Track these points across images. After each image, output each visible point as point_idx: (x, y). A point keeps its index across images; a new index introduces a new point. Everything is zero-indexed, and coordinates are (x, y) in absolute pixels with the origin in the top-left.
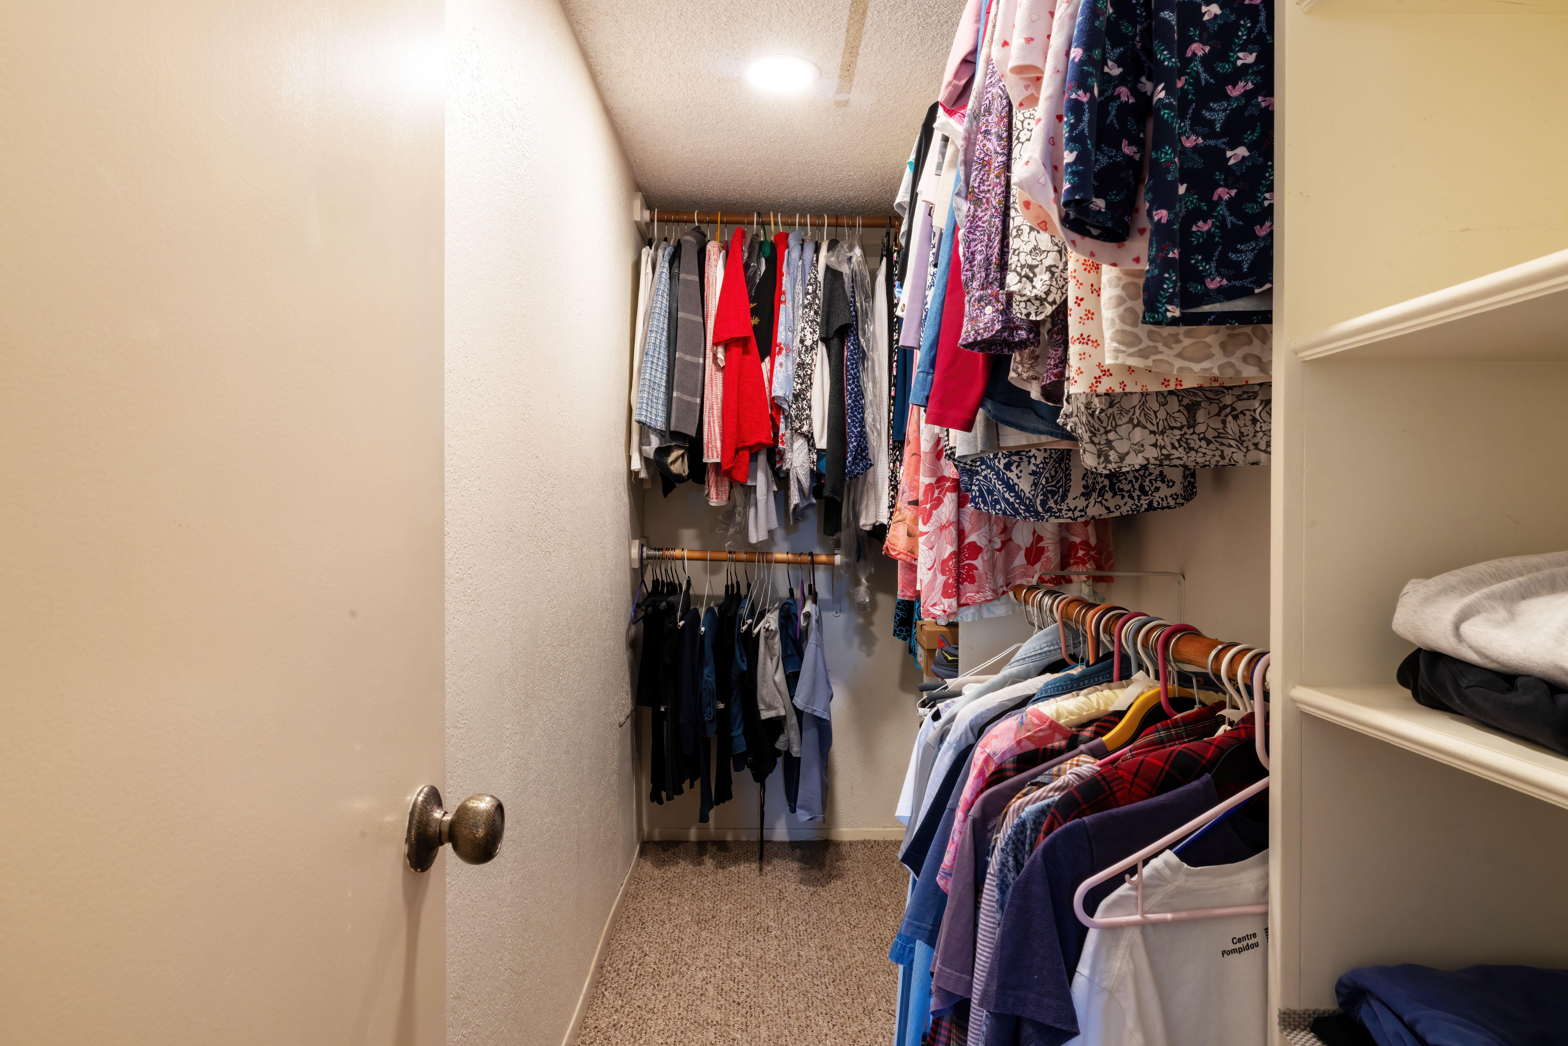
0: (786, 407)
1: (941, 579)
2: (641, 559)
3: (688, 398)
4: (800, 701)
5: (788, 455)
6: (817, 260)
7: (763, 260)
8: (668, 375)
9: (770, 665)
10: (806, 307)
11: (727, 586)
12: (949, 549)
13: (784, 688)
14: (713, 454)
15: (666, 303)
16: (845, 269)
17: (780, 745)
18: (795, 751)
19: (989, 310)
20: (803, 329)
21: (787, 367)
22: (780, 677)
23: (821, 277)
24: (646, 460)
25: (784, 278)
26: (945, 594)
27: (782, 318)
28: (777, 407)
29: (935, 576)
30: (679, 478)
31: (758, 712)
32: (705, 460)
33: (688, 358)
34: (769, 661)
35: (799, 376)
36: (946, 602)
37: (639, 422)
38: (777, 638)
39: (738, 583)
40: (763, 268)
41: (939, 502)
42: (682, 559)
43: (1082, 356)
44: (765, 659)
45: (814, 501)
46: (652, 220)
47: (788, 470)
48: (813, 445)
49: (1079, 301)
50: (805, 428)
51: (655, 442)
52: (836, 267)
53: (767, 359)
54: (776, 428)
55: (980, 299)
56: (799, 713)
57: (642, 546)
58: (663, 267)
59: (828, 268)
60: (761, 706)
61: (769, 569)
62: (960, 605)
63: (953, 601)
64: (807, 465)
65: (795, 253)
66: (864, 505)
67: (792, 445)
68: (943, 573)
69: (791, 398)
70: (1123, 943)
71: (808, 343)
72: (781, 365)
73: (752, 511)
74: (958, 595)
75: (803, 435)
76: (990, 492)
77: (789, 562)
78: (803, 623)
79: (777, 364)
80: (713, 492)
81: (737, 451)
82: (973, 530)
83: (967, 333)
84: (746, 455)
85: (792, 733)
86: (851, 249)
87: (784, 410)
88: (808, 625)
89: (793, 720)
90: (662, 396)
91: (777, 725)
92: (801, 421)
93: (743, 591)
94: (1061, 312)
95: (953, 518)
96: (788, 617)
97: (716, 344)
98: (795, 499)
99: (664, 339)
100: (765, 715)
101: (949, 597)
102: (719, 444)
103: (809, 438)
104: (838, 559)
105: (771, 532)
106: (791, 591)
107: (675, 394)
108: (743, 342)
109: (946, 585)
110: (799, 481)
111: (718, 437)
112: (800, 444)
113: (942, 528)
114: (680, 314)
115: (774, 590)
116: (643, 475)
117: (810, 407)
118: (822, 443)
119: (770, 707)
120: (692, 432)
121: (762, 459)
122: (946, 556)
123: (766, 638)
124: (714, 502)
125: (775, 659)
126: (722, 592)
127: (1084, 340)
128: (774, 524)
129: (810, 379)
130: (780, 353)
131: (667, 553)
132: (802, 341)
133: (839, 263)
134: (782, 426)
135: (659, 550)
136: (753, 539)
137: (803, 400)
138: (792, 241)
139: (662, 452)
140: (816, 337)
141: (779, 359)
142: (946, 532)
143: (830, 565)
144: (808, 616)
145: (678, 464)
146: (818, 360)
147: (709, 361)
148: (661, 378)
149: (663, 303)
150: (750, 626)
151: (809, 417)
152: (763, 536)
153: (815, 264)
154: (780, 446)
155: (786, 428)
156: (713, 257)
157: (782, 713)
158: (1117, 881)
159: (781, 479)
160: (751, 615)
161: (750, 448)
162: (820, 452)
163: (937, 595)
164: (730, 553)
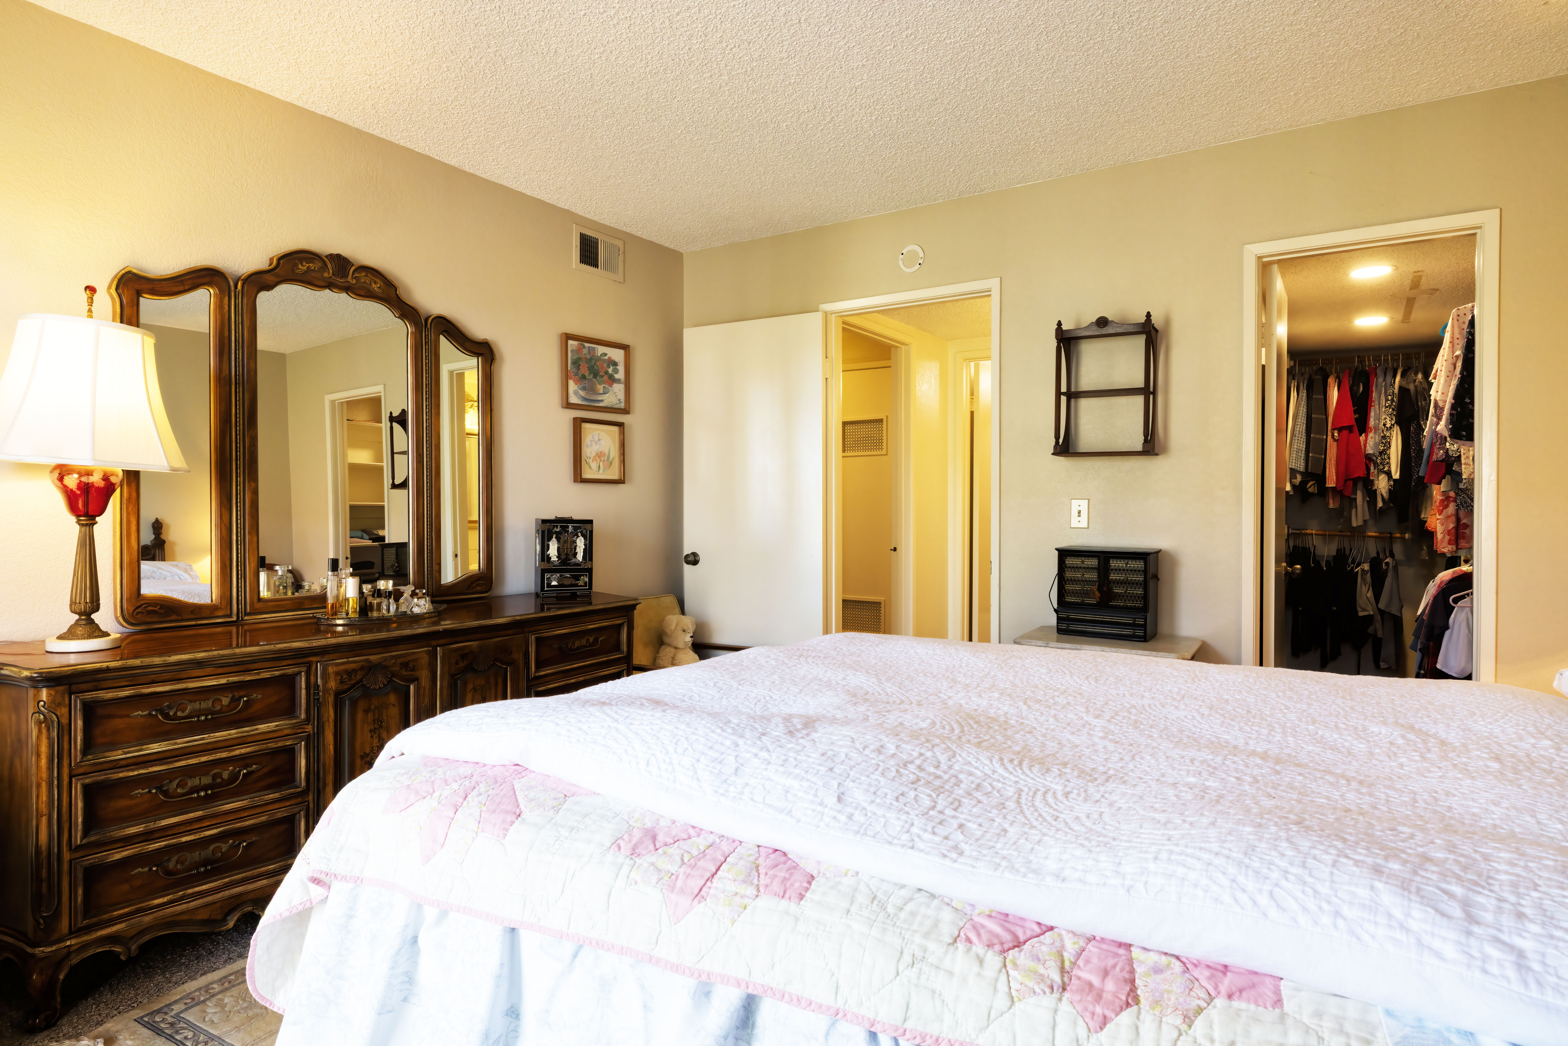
0: (1374, 458)
1: (1447, 537)
2: (1288, 534)
3: (1318, 456)
4: (1382, 605)
5: (1376, 482)
6: (1394, 382)
7: (1361, 385)
8: (1306, 445)
9: (1365, 589)
10: (1387, 407)
11: (1338, 550)
12: (1452, 526)
13: (1373, 600)
14: (1331, 482)
15: (1305, 410)
16: (1411, 387)
17: (1371, 630)
18: (1380, 634)
19: (1441, 451)
20: (1386, 418)
21: (1375, 439)
22: (1370, 594)
23: (1396, 391)
24: (1293, 486)
25: (1374, 394)
26: (1449, 543)
27: (1372, 414)
28: (1369, 458)
29: (1444, 537)
30: (1312, 494)
31: (1357, 612)
32: (1327, 485)
33: (1318, 436)
34: (1364, 586)
35: (1383, 443)
36: (1450, 547)
37: (1291, 469)
38: (1369, 575)
39: (1344, 548)
40: (1361, 389)
41: (1447, 506)
42: (1312, 534)
43: (1465, 468)
44: (1361, 586)
45: (1392, 505)
46: (1295, 365)
47: (1376, 490)
48: (1391, 477)
49: (1464, 454)
50: (1386, 469)
51: (1299, 478)
52: (1406, 386)
53: (1363, 435)
54: (1368, 469)
55: (1439, 448)
56: (1381, 612)
57: (1288, 528)
58: (1304, 394)
59: (1400, 388)
60: (1359, 609)
61: (1364, 541)
62: (1458, 549)
63: (1454, 547)
64: (1387, 487)
65: (1381, 380)
66: (1424, 507)
67: (1378, 477)
68: (1449, 535)
69: (1378, 454)
70: (1465, 612)
71: (1388, 425)
72: (1372, 438)
73: (1354, 511)
74: (1457, 544)
75: (1385, 472)
76: (1465, 503)
77: (1375, 537)
78: (1384, 567)
79: (1369, 437)
80: (1331, 501)
81: (1346, 481)
82: (1465, 518)
83: (1434, 458)
84: (1351, 483)
85: (1378, 624)
86: (1416, 374)
87: (1373, 460)
88: (1387, 568)
89: (1378, 618)
90: (1303, 455)
91: (1369, 619)
92: (1383, 465)
93: (1347, 552)
94: (1460, 456)
95: (1454, 512)
96: (1375, 563)
97: (1333, 429)
98: (1380, 504)
99: (1304, 428)
100: (1361, 614)
101: (1452, 544)
102: (1335, 478)
103: (1389, 474)
104: (1407, 536)
105: (1365, 521)
106: (1378, 553)
107: (1310, 455)
108: (1350, 429)
109: (1450, 540)
110: (1382, 495)
111: (1334, 474)
112: (1383, 478)
113: (1448, 517)
114: (1313, 416)
115: (1367, 552)
116: (1291, 493)
117: (1389, 458)
118: (1396, 475)
119: (1364, 610)
120: (1320, 472)
121: (1360, 485)
122: (1450, 528)
123: (1362, 575)
124: (1331, 506)
125: (1367, 585)
126: (1335, 554)
127: (1465, 464)
128: (1367, 517)
129: (1389, 444)
130: (1371, 431)
131: (1303, 532)
132: (1384, 425)
133: (1408, 383)
134: (1372, 468)
135: (1298, 530)
136: (1354, 524)
137: (1385, 454)
138: (1379, 371)
139: (1303, 483)
140: (1393, 422)
141: (1371, 435)
142: (1451, 518)
143: (1403, 538)
144: (1387, 564)
145: (1312, 487)
146: (1394, 434)
147: (1329, 437)
148: (1303, 446)
149: (1303, 410)
150: (1353, 567)
151: (1389, 463)
152: (1360, 523)
153: (1393, 385)
154: (1371, 478)
155: (1375, 469)
156: (1331, 386)
157: (1372, 613)
158: (1463, 597)
159: (1371, 494)
160: (1353, 562)
161: (1353, 479)
162: (1395, 480)
163: (1445, 543)
164: (1340, 532)
